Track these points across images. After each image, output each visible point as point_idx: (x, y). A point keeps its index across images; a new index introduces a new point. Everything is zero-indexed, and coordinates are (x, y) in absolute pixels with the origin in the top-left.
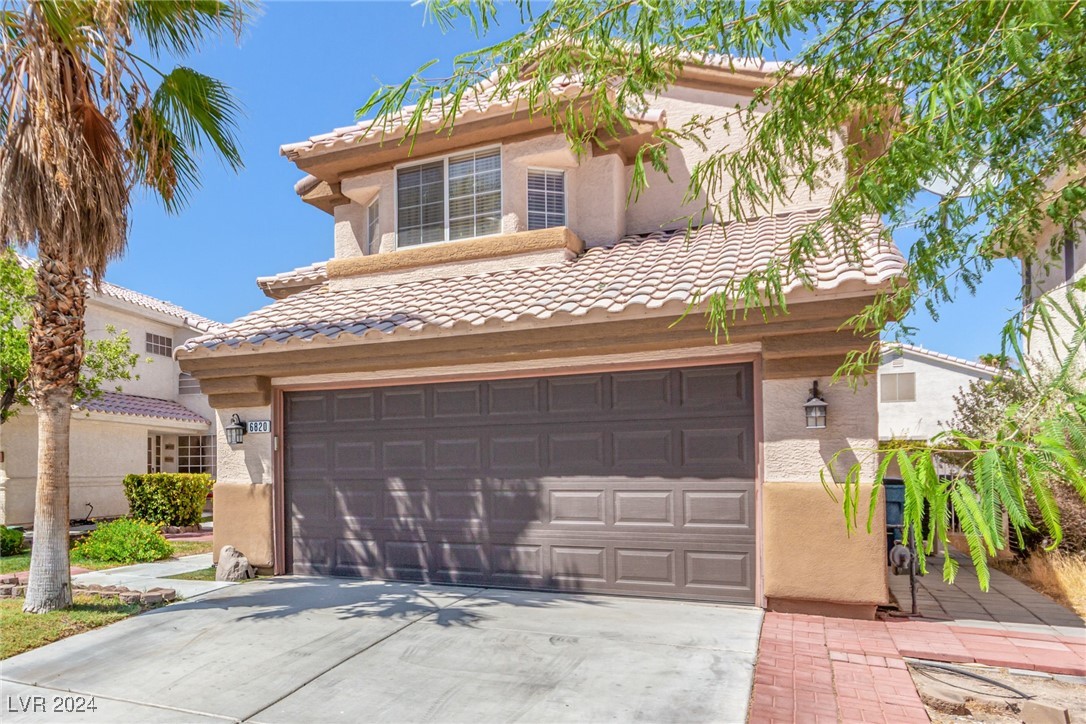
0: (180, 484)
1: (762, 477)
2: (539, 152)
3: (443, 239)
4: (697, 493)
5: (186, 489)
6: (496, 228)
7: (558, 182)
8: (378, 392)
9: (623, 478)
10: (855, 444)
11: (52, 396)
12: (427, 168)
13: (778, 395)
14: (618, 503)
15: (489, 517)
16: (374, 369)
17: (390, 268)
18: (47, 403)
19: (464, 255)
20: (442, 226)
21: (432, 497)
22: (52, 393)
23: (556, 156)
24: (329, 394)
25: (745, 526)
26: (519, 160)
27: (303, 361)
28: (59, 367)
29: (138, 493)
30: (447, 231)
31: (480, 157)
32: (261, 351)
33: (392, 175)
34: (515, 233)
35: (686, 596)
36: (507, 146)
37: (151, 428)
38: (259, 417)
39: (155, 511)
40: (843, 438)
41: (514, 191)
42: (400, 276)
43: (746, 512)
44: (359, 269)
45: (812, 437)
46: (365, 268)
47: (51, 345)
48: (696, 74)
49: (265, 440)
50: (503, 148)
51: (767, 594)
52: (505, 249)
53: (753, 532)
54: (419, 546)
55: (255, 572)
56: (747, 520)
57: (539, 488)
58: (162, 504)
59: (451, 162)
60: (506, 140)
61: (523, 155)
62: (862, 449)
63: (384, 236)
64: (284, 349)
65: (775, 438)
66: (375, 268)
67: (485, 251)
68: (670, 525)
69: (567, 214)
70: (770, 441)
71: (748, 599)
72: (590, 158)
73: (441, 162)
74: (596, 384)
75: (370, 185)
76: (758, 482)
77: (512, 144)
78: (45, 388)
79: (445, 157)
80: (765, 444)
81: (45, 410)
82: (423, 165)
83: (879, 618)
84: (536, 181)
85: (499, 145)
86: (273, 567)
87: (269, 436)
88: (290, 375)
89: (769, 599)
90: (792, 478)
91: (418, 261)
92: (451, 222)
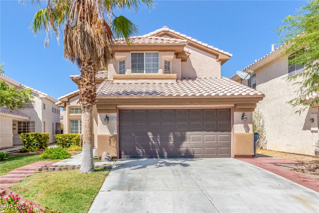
0: (43, 136)
1: (234, 131)
2: (168, 55)
3: (144, 73)
4: (221, 135)
5: (45, 137)
6: (157, 72)
7: (169, 63)
8: (147, 111)
9: (206, 132)
10: (249, 125)
11: (90, 107)
12: (139, 54)
13: (237, 115)
14: (205, 138)
15: (175, 141)
16: (148, 105)
17: (132, 79)
18: (88, 109)
19: (152, 78)
20: (143, 70)
21: (160, 137)
22: (90, 106)
23: (170, 57)
24: (133, 111)
25: (229, 142)
26: (163, 56)
27: (133, 101)
28: (92, 98)
29: (27, 139)
30: (145, 71)
31: (153, 54)
32: (120, 98)
33: (130, 54)
34: (162, 74)
35: (218, 157)
36: (160, 53)
37: (13, 119)
38: (113, 116)
39: (34, 144)
40: (247, 124)
41: (162, 64)
42: (134, 81)
43: (229, 139)
44: (123, 78)
45: (242, 124)
46: (125, 78)
47: (91, 91)
48: (195, 44)
49: (115, 122)
50: (159, 53)
51: (235, 155)
52: (162, 78)
53: (231, 143)
54: (156, 149)
55: (113, 159)
56: (229, 140)
57: (185, 135)
58: (37, 142)
59: (146, 53)
60: (160, 51)
61: (164, 55)
62: (250, 126)
63: (127, 70)
64: (128, 98)
65: (236, 124)
66: (128, 78)
67: (157, 77)
68: (215, 142)
69: (171, 71)
70: (235, 124)
71: (230, 156)
72: (175, 59)
73: (143, 53)
74: (200, 111)
75: (123, 56)
76: (232, 133)
77: (162, 52)
78: (88, 104)
79: (145, 52)
80: (234, 125)
81: (88, 111)
82: (138, 53)
83: (252, 158)
84: (166, 62)
85: (158, 52)
86: (117, 157)
87: (116, 121)
88: (123, 105)
89: (235, 156)
90: (239, 132)
91: (140, 77)
92: (146, 69)
